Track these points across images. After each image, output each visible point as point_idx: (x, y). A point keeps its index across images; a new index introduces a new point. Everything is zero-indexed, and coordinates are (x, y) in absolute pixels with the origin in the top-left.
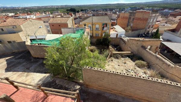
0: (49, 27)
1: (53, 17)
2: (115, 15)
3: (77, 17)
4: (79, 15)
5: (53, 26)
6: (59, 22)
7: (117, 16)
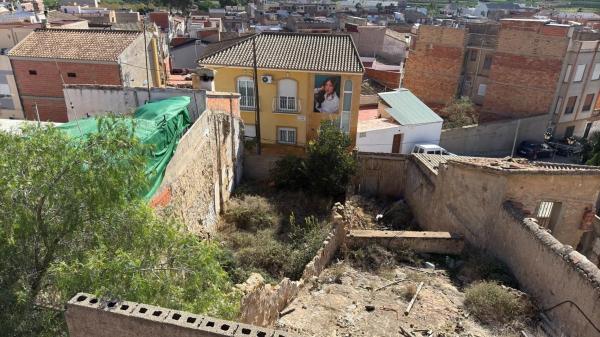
0: (10, 78)
1: (42, 28)
2: (401, 36)
3: (193, 35)
4: (207, 24)
5: (33, 73)
6: (71, 54)
7: (408, 41)
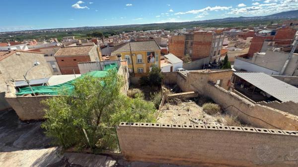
0: (56, 63)
1: (63, 47)
2: (166, 39)
3: (106, 45)
4: (109, 41)
5: (63, 60)
6: (74, 54)
7: (168, 40)
